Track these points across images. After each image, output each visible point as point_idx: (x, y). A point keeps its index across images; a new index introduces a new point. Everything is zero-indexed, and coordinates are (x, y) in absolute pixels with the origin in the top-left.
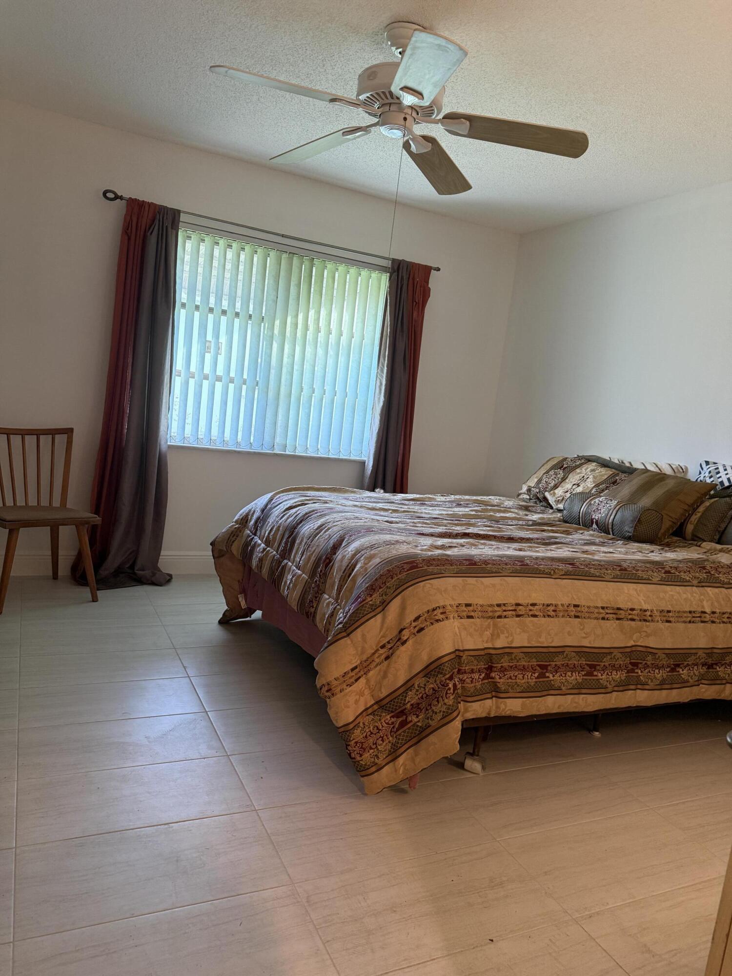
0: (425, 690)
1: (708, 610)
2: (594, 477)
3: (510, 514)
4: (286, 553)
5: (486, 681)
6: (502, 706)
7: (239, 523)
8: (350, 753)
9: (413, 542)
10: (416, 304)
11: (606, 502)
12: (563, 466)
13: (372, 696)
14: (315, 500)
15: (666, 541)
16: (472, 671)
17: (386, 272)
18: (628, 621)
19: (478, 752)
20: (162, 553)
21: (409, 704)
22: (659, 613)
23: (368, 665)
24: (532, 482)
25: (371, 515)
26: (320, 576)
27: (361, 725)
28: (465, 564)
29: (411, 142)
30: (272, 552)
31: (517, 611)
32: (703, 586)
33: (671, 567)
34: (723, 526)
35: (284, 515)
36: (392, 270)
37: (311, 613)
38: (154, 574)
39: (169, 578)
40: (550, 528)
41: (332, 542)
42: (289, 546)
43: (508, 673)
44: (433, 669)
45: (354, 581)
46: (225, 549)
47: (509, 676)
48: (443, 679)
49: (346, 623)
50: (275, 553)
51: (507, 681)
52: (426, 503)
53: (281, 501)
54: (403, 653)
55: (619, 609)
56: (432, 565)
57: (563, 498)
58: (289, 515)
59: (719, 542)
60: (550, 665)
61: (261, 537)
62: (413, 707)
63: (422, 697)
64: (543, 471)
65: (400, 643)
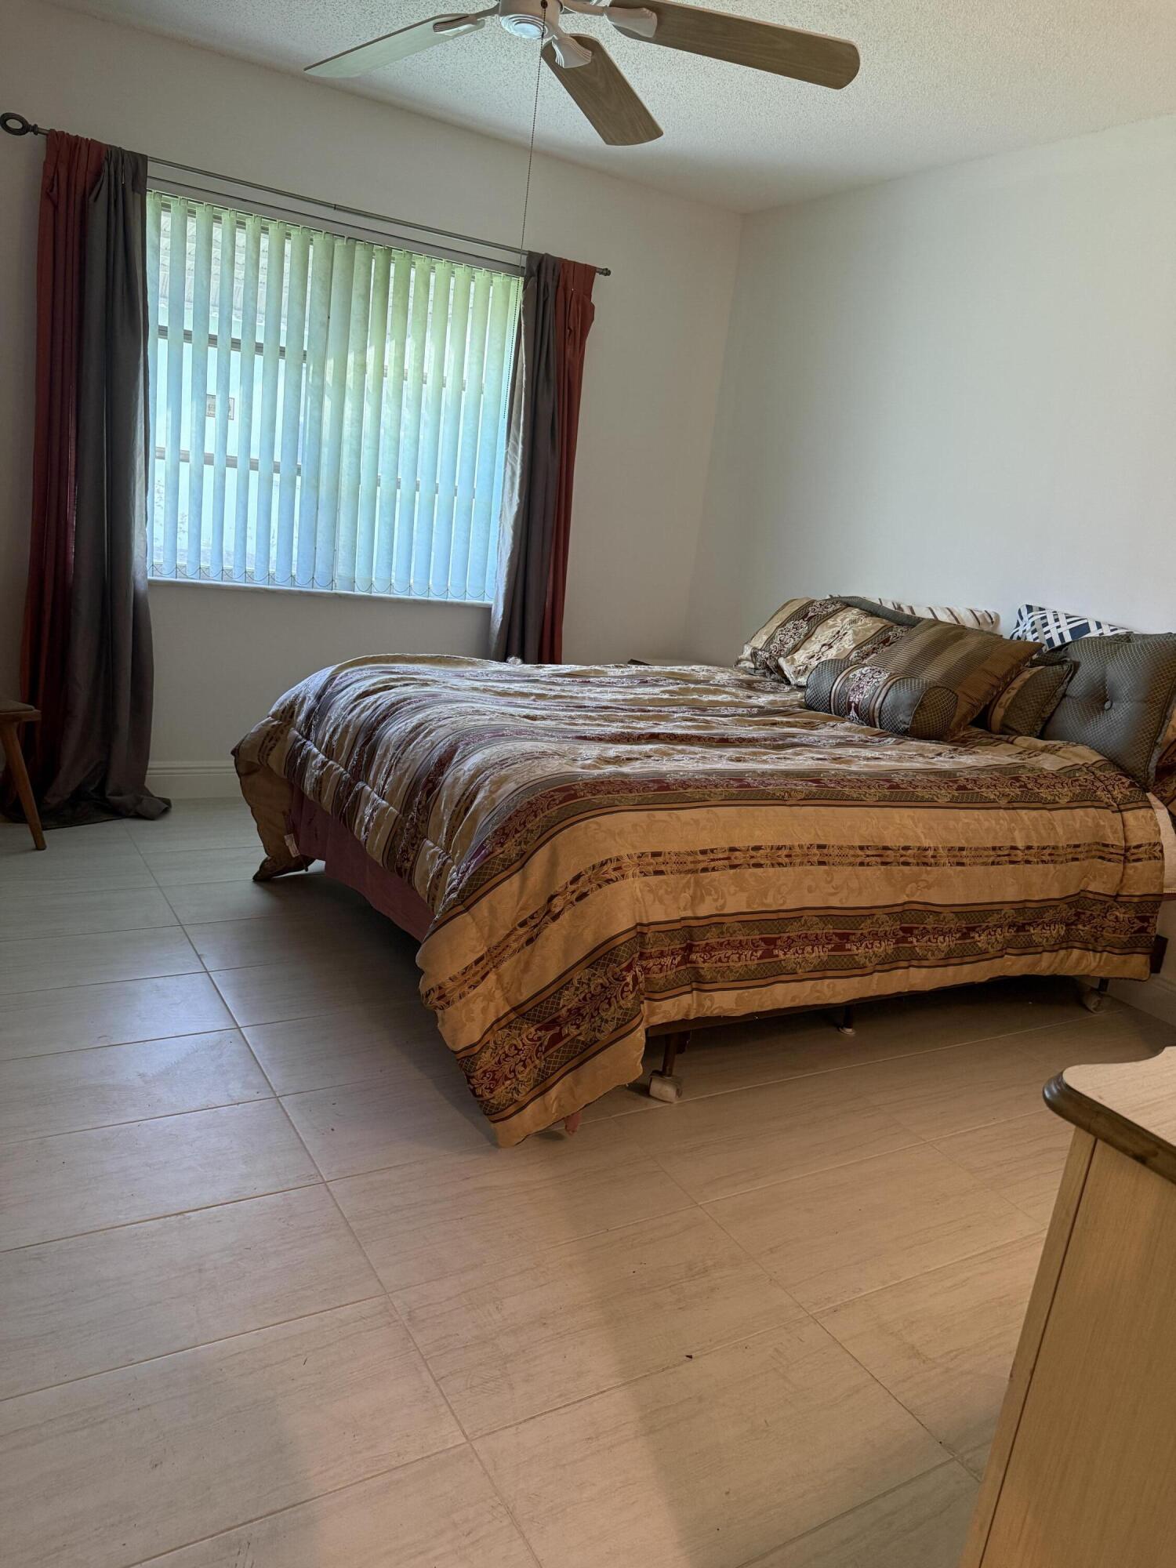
0: (589, 987)
1: (1020, 844)
2: (855, 633)
3: (725, 696)
4: (361, 771)
5: (683, 967)
6: (708, 1003)
7: (279, 716)
8: (475, 1088)
9: (569, 753)
10: (571, 331)
11: (871, 675)
12: (807, 615)
13: (507, 999)
14: (406, 679)
15: (962, 735)
16: (662, 955)
17: (518, 275)
18: (899, 865)
19: (671, 1070)
20: (151, 764)
21: (565, 1009)
22: (946, 851)
23: (500, 954)
24: (759, 642)
25: (500, 706)
26: (418, 810)
27: (492, 1045)
28: (652, 789)
29: (556, 47)
30: (338, 769)
31: (732, 859)
32: (1014, 809)
33: (967, 780)
34: (1049, 709)
35: (355, 707)
36: (527, 272)
37: (406, 870)
38: (140, 801)
39: (167, 806)
40: (785, 719)
41: (436, 754)
42: (365, 759)
43: (716, 953)
44: (602, 955)
45: (474, 819)
46: (257, 762)
47: (717, 957)
48: (617, 970)
49: (462, 891)
50: (342, 769)
51: (715, 965)
52: (591, 680)
53: (349, 682)
54: (555, 934)
55: (886, 848)
56: (599, 792)
57: (807, 667)
58: (365, 707)
59: (1042, 736)
60: (779, 938)
61: (317, 742)
62: (570, 1014)
63: (585, 999)
64: (776, 622)
65: (549, 918)
